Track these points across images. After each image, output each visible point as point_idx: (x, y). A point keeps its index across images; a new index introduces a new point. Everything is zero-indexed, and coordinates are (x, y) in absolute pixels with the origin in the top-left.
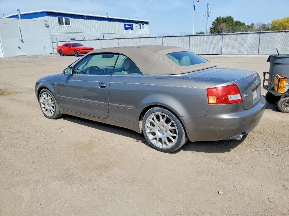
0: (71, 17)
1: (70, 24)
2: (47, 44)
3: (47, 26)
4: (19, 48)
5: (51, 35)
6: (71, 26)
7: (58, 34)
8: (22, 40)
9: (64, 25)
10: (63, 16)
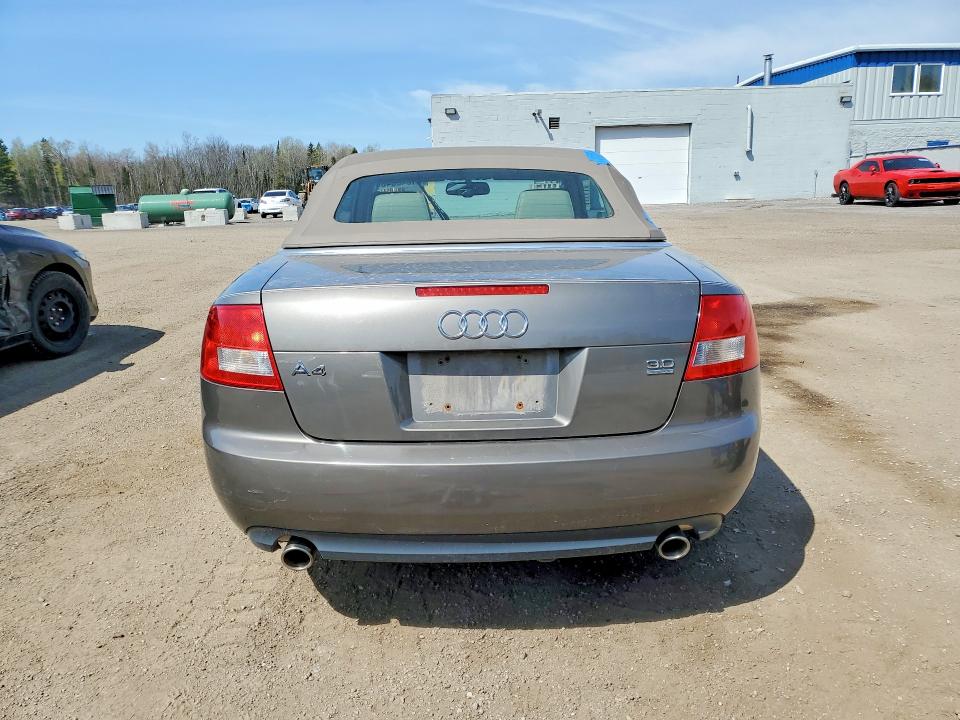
0: (949, 62)
1: (937, 89)
2: (829, 163)
3: (845, 102)
4: (737, 176)
5: (852, 133)
6: (941, 92)
7: (880, 126)
8: (749, 153)
9: (913, 93)
10: (915, 60)
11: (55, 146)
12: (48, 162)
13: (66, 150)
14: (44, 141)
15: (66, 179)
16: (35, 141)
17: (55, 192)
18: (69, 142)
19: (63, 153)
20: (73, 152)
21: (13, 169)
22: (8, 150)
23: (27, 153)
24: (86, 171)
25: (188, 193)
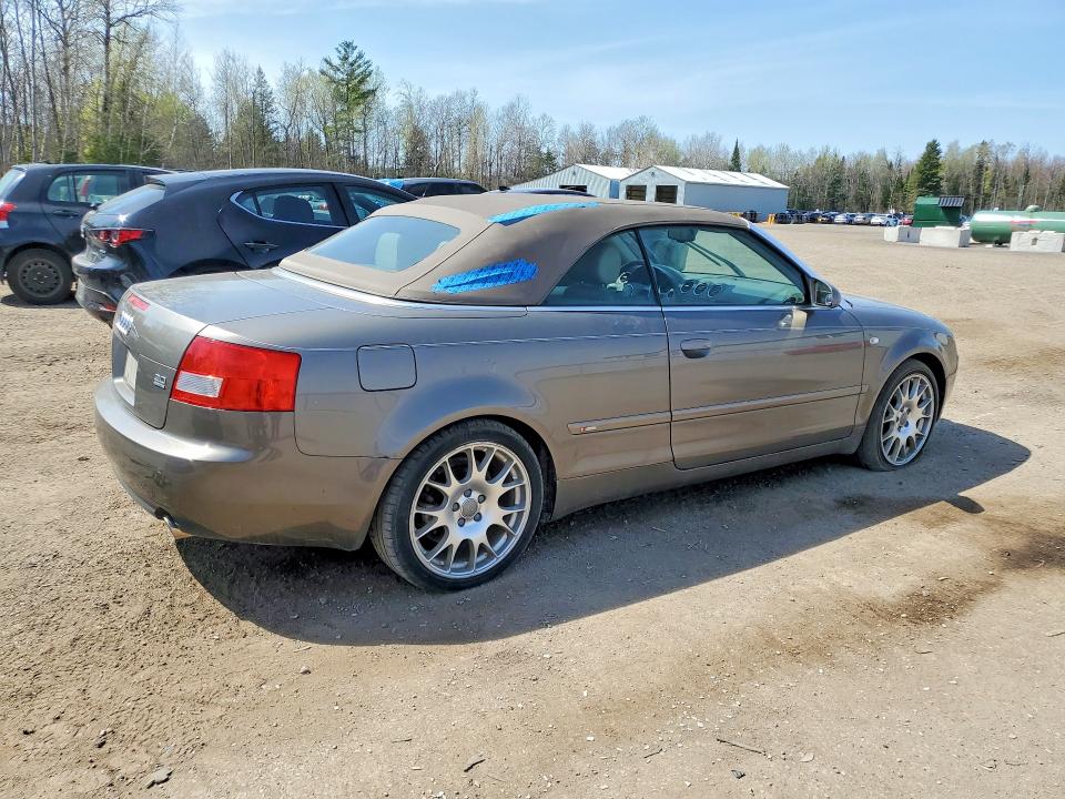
11: (994, 150)
12: (981, 167)
13: (1004, 154)
14: (984, 143)
15: (992, 185)
16: (974, 144)
17: (976, 200)
18: (1010, 145)
19: (1000, 157)
20: (1010, 157)
21: (939, 175)
22: (942, 154)
23: (959, 158)
24: (1019, 176)
25: (1036, 210)
